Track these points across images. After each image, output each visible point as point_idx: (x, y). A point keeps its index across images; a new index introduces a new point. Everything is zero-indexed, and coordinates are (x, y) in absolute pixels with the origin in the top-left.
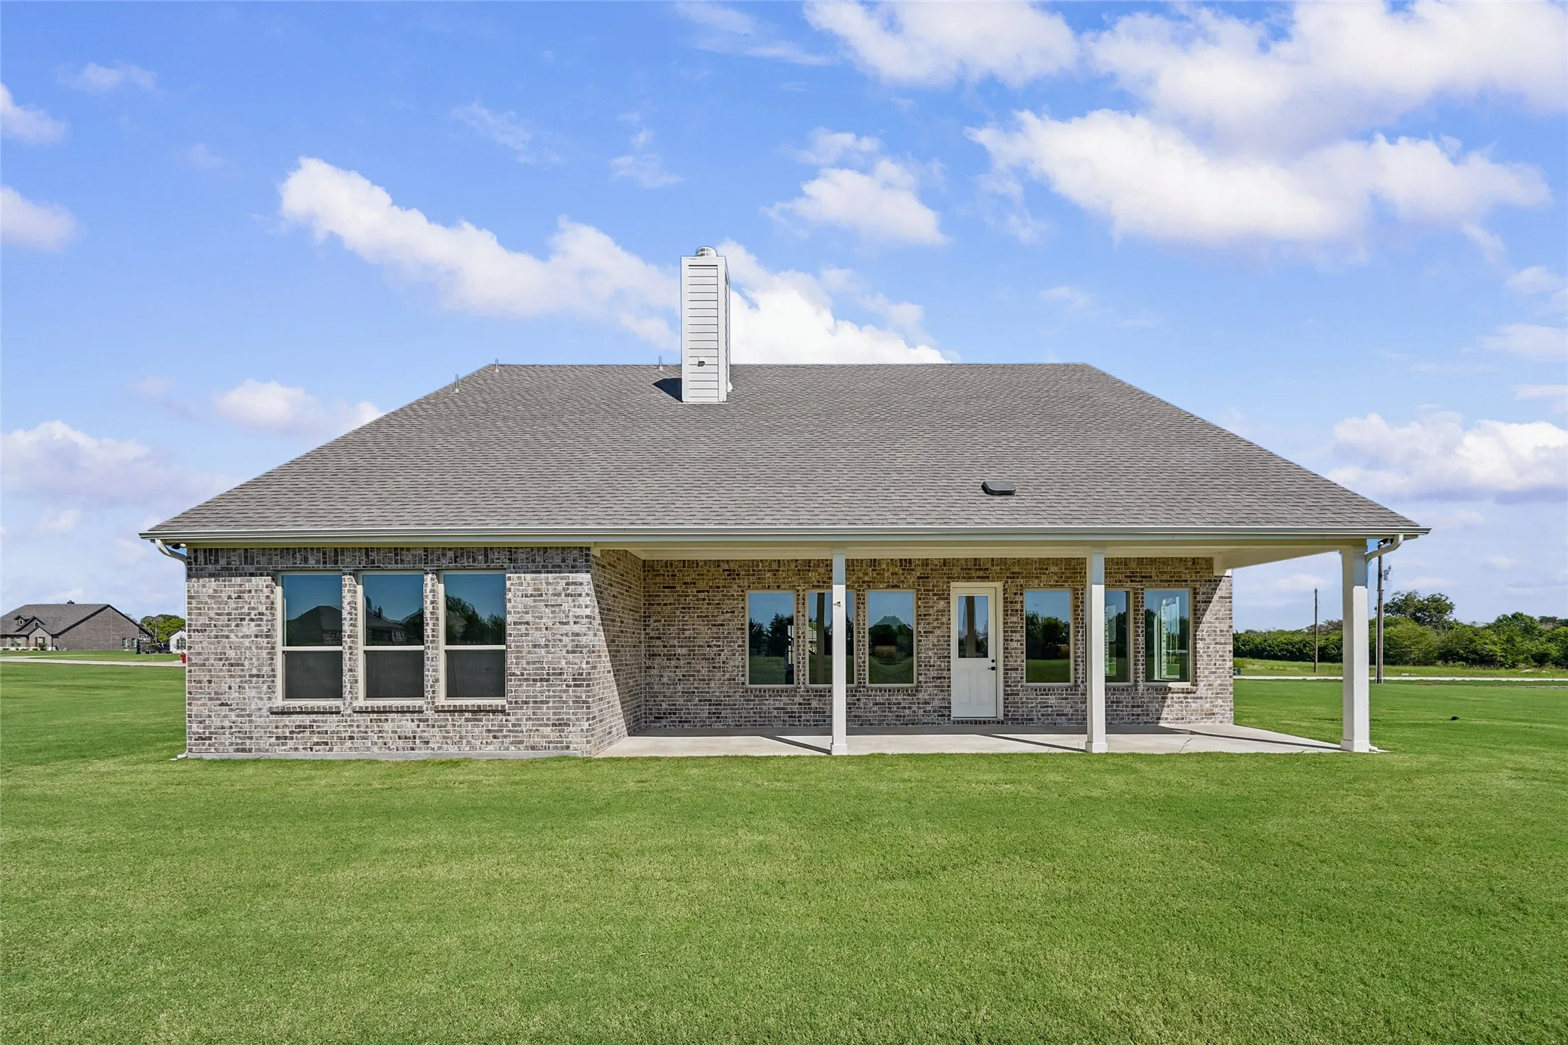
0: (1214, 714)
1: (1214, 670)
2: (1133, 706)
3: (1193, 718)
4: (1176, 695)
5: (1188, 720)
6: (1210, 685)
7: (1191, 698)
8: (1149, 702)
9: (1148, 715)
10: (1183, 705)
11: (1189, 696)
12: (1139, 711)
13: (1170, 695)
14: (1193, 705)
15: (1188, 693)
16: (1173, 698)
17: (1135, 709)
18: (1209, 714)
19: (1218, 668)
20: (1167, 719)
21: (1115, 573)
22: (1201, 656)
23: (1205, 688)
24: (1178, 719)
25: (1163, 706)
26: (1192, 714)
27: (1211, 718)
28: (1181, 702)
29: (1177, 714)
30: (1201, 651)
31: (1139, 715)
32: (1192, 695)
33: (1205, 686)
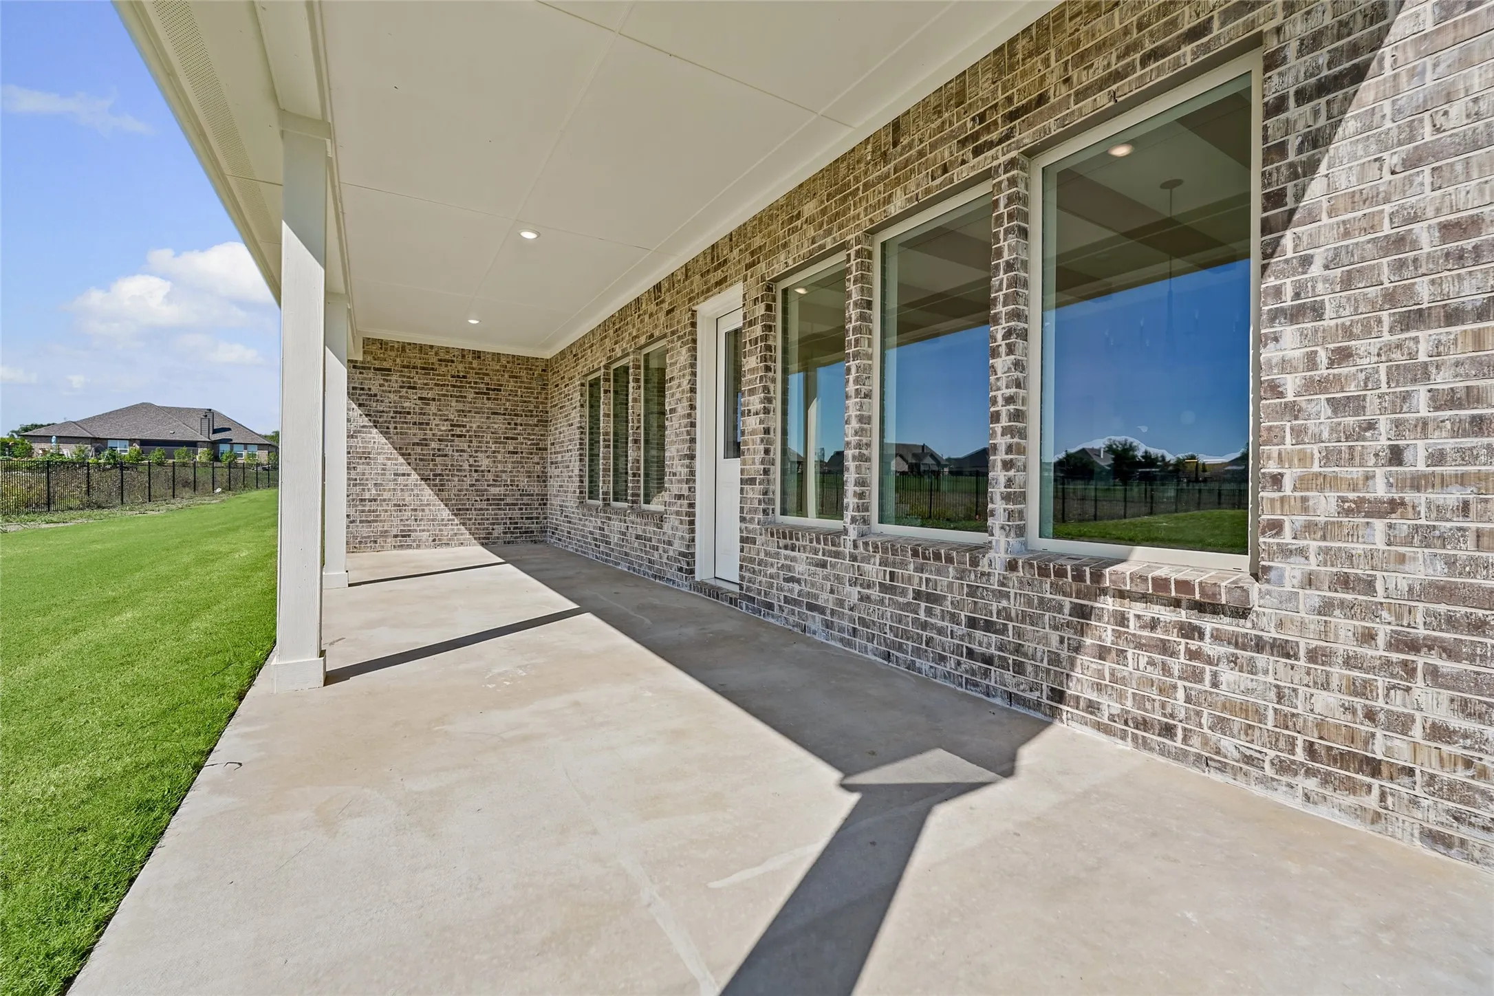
0: (1374, 767)
1: (1380, 490)
2: (972, 623)
3: (1227, 744)
4: (1138, 608)
5: (1195, 747)
6: (1345, 582)
7: (1217, 637)
8: (1024, 617)
9: (1019, 669)
10: (1176, 665)
11: (1208, 624)
12: (986, 642)
13: (1108, 604)
14: (1228, 676)
15: (1200, 607)
16: (1122, 620)
17: (978, 634)
18: (1343, 759)
19: (1417, 483)
20: (1092, 707)
21: (933, 147)
22: (1293, 410)
23: (1312, 597)
24: (1144, 724)
25: (1077, 649)
26: (1220, 724)
27: (1352, 788)
28: (1165, 648)
29: (1140, 701)
30: (1291, 384)
31: (988, 660)
32: (1226, 624)
33: (1310, 581)
